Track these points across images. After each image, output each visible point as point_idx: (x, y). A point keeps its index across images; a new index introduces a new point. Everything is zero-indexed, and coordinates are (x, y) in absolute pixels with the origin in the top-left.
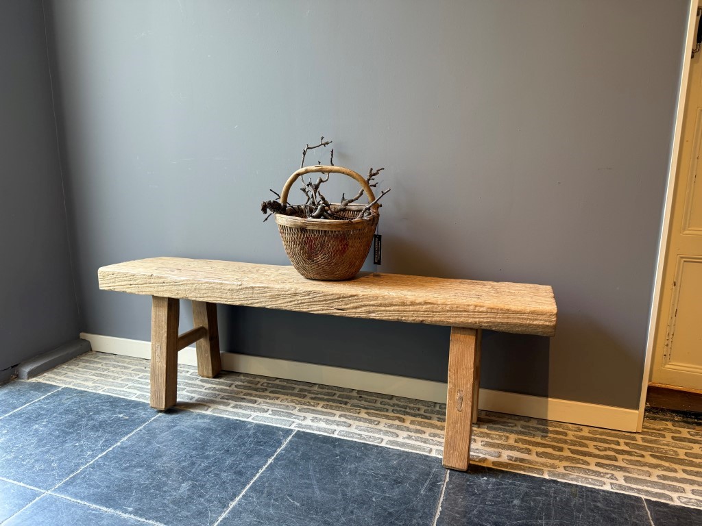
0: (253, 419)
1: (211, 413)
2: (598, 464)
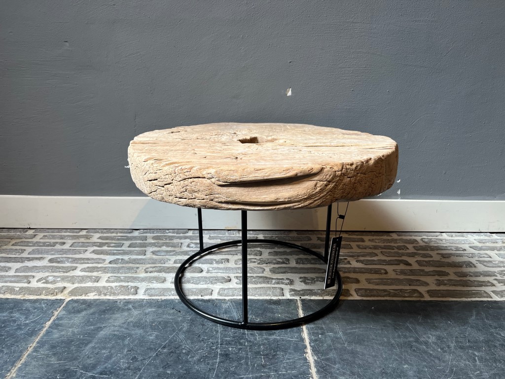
0: (219, 293)
1: (146, 297)
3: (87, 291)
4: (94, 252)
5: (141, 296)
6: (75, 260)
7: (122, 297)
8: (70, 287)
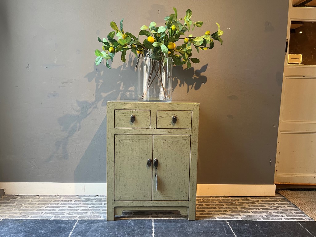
1: (104, 219)
2: (274, 212)
3: (84, 217)
4: (83, 204)
5: (102, 218)
6: (77, 207)
7: (96, 219)
8: (78, 216)
